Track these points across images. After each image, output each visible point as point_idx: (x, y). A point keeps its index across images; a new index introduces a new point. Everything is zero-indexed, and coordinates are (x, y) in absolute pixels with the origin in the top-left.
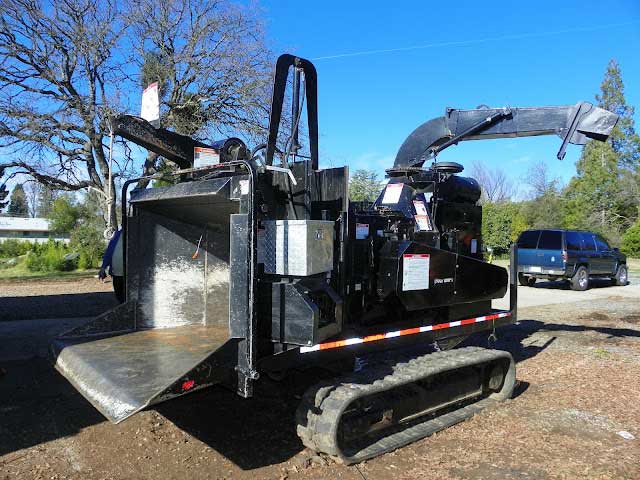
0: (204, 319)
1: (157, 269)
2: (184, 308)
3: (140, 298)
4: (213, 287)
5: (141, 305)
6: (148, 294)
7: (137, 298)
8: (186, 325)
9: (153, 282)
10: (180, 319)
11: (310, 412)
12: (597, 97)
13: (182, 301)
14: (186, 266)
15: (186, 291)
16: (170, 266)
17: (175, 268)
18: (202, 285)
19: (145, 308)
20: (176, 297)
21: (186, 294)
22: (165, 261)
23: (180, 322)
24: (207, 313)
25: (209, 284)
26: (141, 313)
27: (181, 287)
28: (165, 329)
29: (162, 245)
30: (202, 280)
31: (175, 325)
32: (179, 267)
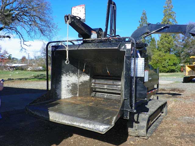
0: (78, 94)
1: (62, 76)
2: (71, 90)
3: (56, 88)
4: (81, 82)
5: (56, 90)
6: (58, 86)
7: (55, 88)
8: (72, 97)
9: (60, 81)
10: (70, 95)
11: (134, 123)
12: (139, 21)
13: (70, 88)
14: (72, 75)
15: (72, 84)
16: (67, 75)
17: (68, 76)
18: (77, 82)
19: (57, 91)
20: (68, 86)
21: (72, 85)
22: (65, 73)
23: (70, 96)
24: (79, 92)
25: (80, 81)
26: (56, 93)
27: (70, 83)
28: (65, 99)
29: (63, 67)
30: (77, 80)
31: (68, 97)
32: (69, 75)
